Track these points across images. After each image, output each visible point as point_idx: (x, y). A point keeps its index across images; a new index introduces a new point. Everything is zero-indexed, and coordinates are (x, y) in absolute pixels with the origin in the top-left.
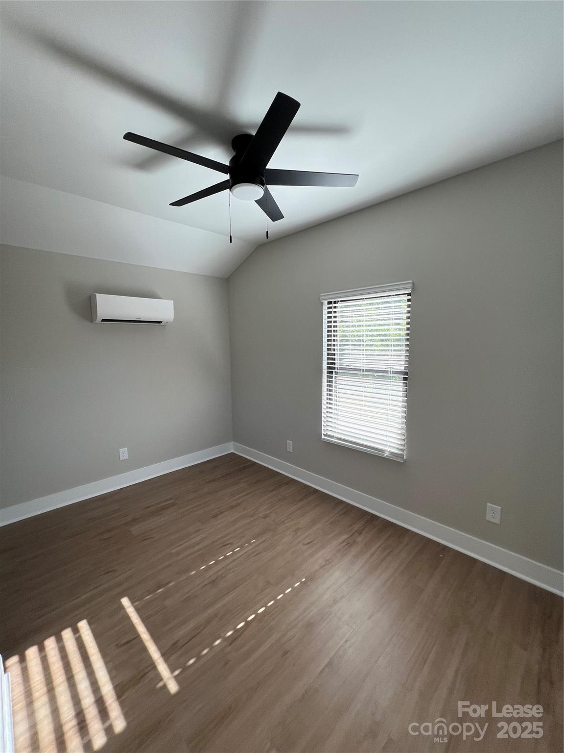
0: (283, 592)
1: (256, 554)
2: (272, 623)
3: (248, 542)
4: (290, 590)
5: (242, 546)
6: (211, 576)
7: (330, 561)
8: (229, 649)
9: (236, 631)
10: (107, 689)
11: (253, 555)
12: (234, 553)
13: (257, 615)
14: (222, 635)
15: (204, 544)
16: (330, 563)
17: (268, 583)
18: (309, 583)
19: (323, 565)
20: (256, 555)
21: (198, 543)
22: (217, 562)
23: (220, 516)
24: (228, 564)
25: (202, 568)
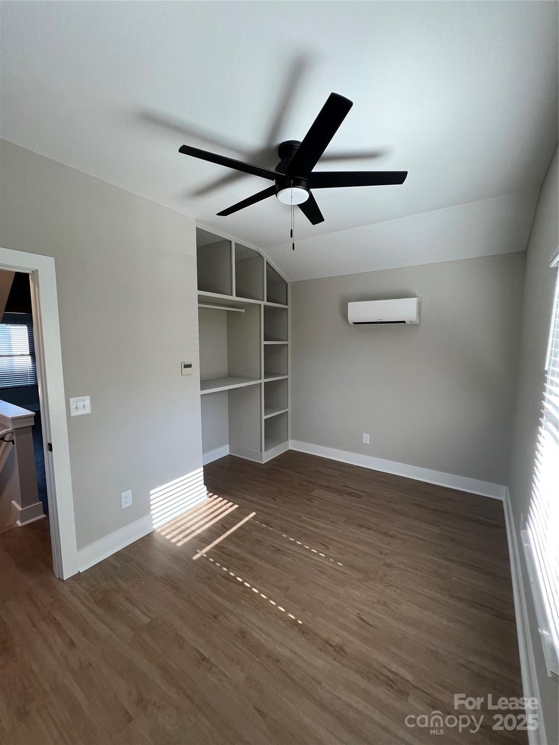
0: (278, 604)
1: (322, 570)
2: (243, 602)
3: (336, 560)
4: (283, 610)
5: (327, 557)
6: (284, 547)
7: (341, 652)
8: (220, 577)
9: (234, 578)
10: (199, 532)
11: (320, 569)
12: (317, 555)
13: (250, 588)
14: (231, 570)
15: (318, 531)
16: (338, 652)
17: (287, 589)
18: (296, 629)
19: (331, 643)
20: (320, 571)
21: (317, 527)
22: (301, 546)
23: (364, 529)
24: (301, 554)
25: (291, 539)
